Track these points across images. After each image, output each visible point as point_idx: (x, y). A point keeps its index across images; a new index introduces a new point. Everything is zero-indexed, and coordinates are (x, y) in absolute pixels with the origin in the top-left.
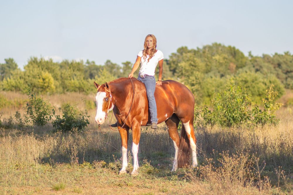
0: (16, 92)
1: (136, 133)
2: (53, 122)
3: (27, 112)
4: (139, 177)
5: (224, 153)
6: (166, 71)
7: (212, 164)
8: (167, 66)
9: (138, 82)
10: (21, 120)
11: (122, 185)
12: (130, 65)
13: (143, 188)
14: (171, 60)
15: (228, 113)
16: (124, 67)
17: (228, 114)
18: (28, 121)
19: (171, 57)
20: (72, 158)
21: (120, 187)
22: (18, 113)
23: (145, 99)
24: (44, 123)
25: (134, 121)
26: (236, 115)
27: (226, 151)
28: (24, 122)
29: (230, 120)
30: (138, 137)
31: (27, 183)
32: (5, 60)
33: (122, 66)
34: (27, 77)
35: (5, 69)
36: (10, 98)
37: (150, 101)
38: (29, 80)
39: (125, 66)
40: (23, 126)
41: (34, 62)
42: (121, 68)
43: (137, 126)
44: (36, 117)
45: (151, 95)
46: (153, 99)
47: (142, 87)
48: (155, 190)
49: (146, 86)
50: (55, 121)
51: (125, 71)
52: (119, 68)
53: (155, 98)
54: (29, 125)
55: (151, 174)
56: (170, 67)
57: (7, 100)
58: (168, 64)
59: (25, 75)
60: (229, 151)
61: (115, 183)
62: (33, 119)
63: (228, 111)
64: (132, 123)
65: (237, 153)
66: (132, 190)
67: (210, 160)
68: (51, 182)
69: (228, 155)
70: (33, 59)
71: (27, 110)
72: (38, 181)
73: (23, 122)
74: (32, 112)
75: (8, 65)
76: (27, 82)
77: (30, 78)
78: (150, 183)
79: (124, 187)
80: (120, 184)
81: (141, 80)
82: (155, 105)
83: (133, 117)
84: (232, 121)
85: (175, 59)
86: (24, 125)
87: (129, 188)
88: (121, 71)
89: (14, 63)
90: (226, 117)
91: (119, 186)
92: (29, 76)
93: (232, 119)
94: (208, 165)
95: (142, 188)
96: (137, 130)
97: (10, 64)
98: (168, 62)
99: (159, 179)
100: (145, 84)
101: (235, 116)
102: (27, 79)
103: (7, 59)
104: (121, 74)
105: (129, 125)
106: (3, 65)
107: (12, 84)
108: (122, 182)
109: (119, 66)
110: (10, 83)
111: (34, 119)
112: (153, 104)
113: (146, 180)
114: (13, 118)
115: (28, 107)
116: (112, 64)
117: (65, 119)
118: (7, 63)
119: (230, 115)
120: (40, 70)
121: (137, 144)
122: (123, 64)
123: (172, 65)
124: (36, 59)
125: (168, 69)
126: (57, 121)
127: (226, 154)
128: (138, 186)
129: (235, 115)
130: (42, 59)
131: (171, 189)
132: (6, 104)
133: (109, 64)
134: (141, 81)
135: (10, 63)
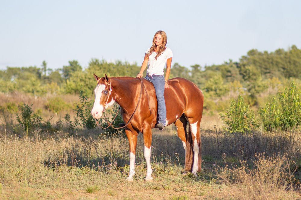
0: (75, 95)
1: (147, 136)
2: (102, 125)
3: (77, 115)
4: (178, 180)
5: (260, 154)
6: (236, 74)
7: (246, 166)
8: (237, 70)
9: (147, 82)
10: (71, 122)
11: (158, 188)
12: (199, 68)
13: (181, 192)
14: (241, 63)
15: (284, 116)
16: (193, 71)
17: (284, 118)
18: (77, 124)
19: (241, 60)
20: (111, 161)
21: (157, 191)
22: (68, 115)
23: (155, 99)
24: (94, 126)
25: (145, 124)
26: (293, 119)
27: (262, 153)
28: (74, 125)
29: (286, 124)
30: (150, 140)
31: (61, 186)
32: (69, 62)
33: (191, 69)
34: (87, 80)
35: (69, 71)
36: (69, 102)
37: (159, 102)
38: (90, 83)
39: (194, 69)
40: (73, 129)
41: (95, 64)
42: (189, 71)
43: (148, 130)
44: (87, 119)
45: (161, 95)
46: (162, 100)
47: (151, 87)
48: (193, 193)
49: (155, 86)
50: (104, 123)
51: (193, 74)
52: (187, 71)
53: (165, 99)
54: (79, 128)
55: (191, 177)
56: (240, 71)
57: (66, 103)
58: (238, 67)
59: (86, 78)
60: (265, 153)
61: (152, 186)
62: (83, 122)
63: (285, 115)
64: (143, 126)
65: (274, 155)
66: (169, 193)
67: (243, 162)
68: (87, 185)
69: (264, 157)
70: (95, 61)
71: (76, 112)
72: (74, 183)
73: (72, 125)
74: (82, 114)
75: (72, 67)
76: (87, 85)
77: (91, 81)
78: (188, 186)
79: (162, 190)
80: (157, 187)
81: (149, 79)
82: (165, 106)
83: (143, 120)
84: (288, 125)
85: (245, 62)
86: (74, 127)
87: (166, 191)
88: (190, 74)
89: (79, 65)
90: (282, 121)
91: (156, 189)
92: (89, 79)
93: (288, 123)
94: (241, 168)
95: (179, 192)
96: (148, 133)
97: (75, 67)
98: (239, 65)
99: (198, 183)
100: (154, 84)
101: (291, 120)
102: (87, 81)
103: (71, 62)
104: (190, 77)
105: (139, 128)
106: (67, 67)
107: (72, 87)
108: (159, 185)
109: (187, 69)
110: (70, 85)
111: (85, 122)
112: (162, 106)
113: (185, 184)
114: (62, 121)
115: (78, 109)
116: (180, 67)
117: (115, 122)
118: (71, 65)
119: (286, 118)
120: (101, 72)
121: (149, 147)
122: (193, 67)
123: (242, 68)
124: (97, 61)
125: (238, 72)
126: (106, 124)
127: (262, 156)
128: (176, 189)
129: (291, 118)
130: (103, 61)
131: (208, 192)
132: (64, 107)
133: (177, 67)
134: (149, 81)
135: (74, 65)
